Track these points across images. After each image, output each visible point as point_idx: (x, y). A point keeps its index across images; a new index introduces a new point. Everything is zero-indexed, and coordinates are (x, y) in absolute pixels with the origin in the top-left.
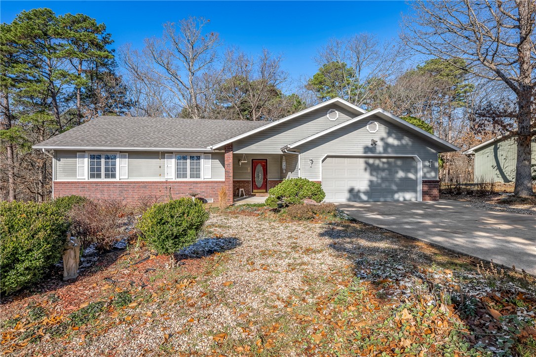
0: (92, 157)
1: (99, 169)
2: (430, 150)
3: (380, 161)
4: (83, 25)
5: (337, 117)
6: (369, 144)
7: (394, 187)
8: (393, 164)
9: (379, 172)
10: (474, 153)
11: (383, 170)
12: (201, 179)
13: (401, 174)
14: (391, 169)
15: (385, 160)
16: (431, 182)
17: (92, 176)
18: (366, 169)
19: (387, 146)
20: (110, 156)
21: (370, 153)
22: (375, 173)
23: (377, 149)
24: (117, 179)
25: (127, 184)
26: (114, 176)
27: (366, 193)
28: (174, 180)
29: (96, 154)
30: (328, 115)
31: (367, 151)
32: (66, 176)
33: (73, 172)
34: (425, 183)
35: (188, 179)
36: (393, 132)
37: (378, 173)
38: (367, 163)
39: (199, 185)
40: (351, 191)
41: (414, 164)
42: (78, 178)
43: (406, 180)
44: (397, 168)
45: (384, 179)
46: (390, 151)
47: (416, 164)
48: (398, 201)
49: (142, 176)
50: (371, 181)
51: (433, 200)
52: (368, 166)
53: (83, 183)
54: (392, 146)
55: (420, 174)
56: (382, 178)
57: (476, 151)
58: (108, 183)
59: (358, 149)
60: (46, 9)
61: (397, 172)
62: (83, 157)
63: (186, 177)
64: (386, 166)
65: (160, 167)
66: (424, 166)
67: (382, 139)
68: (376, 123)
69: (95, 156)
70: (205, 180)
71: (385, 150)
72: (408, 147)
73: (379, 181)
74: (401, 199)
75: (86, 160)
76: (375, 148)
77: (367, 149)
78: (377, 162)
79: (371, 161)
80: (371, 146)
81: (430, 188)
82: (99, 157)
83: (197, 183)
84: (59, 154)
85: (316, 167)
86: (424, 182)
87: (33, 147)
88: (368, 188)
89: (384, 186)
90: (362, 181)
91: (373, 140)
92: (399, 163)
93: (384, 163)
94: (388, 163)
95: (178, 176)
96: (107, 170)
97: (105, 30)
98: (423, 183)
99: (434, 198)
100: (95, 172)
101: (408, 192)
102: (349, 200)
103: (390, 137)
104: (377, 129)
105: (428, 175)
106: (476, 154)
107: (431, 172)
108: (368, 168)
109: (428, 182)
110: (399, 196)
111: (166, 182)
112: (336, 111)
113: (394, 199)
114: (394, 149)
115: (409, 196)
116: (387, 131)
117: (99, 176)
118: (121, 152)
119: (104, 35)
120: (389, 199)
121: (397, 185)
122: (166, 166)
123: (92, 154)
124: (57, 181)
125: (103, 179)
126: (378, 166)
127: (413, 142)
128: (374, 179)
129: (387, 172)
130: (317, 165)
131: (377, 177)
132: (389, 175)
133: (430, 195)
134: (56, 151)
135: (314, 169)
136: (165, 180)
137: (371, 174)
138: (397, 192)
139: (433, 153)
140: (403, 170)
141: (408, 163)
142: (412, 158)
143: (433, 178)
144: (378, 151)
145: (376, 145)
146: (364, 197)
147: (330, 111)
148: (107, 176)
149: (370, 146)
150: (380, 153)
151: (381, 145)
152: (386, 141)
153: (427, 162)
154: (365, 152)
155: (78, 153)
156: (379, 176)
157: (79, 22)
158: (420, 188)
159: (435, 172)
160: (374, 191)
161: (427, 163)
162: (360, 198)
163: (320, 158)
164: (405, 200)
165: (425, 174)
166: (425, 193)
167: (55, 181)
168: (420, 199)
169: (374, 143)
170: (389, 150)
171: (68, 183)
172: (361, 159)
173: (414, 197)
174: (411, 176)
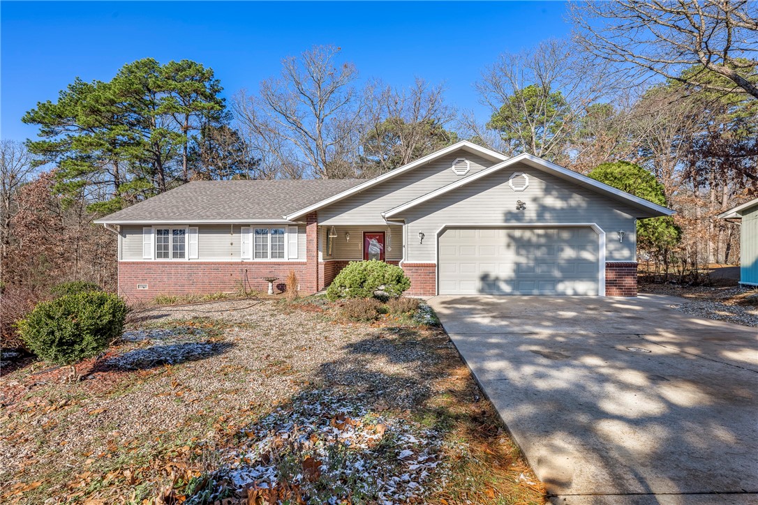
0: (159, 232)
1: (166, 247)
2: (621, 215)
3: (533, 233)
4: (188, 72)
5: (468, 169)
6: (513, 208)
7: (557, 274)
8: (556, 237)
9: (532, 249)
10: (739, 216)
11: (538, 246)
12: (285, 260)
13: (569, 253)
14: (552, 246)
15: (541, 232)
16: (621, 266)
17: (159, 255)
18: (508, 246)
19: (543, 210)
20: (179, 231)
21: (514, 221)
22: (523, 252)
23: (526, 215)
24: (186, 260)
25: (196, 265)
26: (182, 255)
27: (508, 282)
28: (251, 260)
29: (163, 228)
30: (453, 167)
31: (509, 218)
32: (131, 255)
33: (139, 250)
34: (611, 267)
35: (269, 259)
36: (555, 189)
37: (528, 252)
38: (511, 237)
39: (282, 267)
40: (484, 278)
41: (592, 236)
42: (144, 257)
43: (579, 262)
44: (562, 244)
45: (538, 261)
46: (548, 218)
47: (596, 236)
48: (563, 295)
49: (214, 255)
50: (518, 264)
51: (626, 295)
52: (512, 241)
53: (148, 263)
54: (552, 210)
55: (603, 253)
56: (536, 259)
57: (744, 212)
58: (175, 263)
59: (495, 215)
60: (148, 59)
61: (562, 250)
62: (150, 233)
63: (267, 257)
64: (543, 240)
65: (232, 244)
66: (610, 241)
67: (535, 200)
68: (524, 175)
69: (162, 231)
70: (290, 261)
71: (540, 216)
72: (580, 211)
73: (532, 264)
74: (569, 292)
75: (153, 235)
76: (523, 213)
77: (509, 215)
78: (527, 234)
79: (517, 233)
80: (517, 211)
81: (620, 276)
82: (167, 232)
83: (279, 264)
84: (126, 229)
85: (429, 243)
86: (609, 266)
87: (95, 222)
88: (512, 274)
89: (539, 270)
90: (504, 263)
91: (519, 202)
92: (565, 235)
93: (539, 236)
94: (546, 236)
95: (256, 255)
96: (175, 248)
97: (213, 75)
98: (607, 267)
99: (628, 292)
100: (162, 251)
101: (582, 281)
102: (482, 291)
103: (549, 196)
104: (527, 184)
105: (617, 255)
106: (744, 218)
107: (622, 249)
108: (513, 244)
109: (616, 267)
110: (567, 288)
111: (242, 263)
112: (466, 161)
113: (556, 291)
114: (555, 215)
115: (584, 288)
116: (544, 187)
117: (166, 255)
118: (190, 225)
119: (212, 83)
120: (547, 292)
121: (561, 269)
122: (242, 242)
123: (160, 228)
124: (123, 261)
125: (171, 259)
126: (529, 241)
127: (589, 203)
128: (523, 260)
129: (544, 250)
130: (431, 240)
131: (528, 258)
132: (549, 254)
133: (620, 287)
134: (122, 226)
135: (425, 246)
136: (240, 261)
137: (518, 253)
138: (561, 281)
139: (627, 219)
140: (572, 247)
141: (581, 236)
142: (590, 228)
143: (627, 259)
144: (527, 218)
145: (524, 208)
146: (506, 288)
147: (457, 160)
148: (175, 255)
149: (514, 209)
150: (531, 221)
151: (534, 209)
152: (541, 202)
153: (616, 233)
154: (506, 220)
155: (144, 228)
156: (531, 256)
157: (184, 70)
158: (602, 274)
159: (630, 250)
160: (521, 278)
161: (615, 236)
162: (498, 289)
163: (434, 231)
164: (576, 294)
165: (611, 252)
166: (609, 283)
167: (121, 261)
168: (603, 293)
169: (521, 206)
170: (547, 216)
171: (134, 263)
172: (500, 231)
173: (593, 290)
174: (587, 255)
